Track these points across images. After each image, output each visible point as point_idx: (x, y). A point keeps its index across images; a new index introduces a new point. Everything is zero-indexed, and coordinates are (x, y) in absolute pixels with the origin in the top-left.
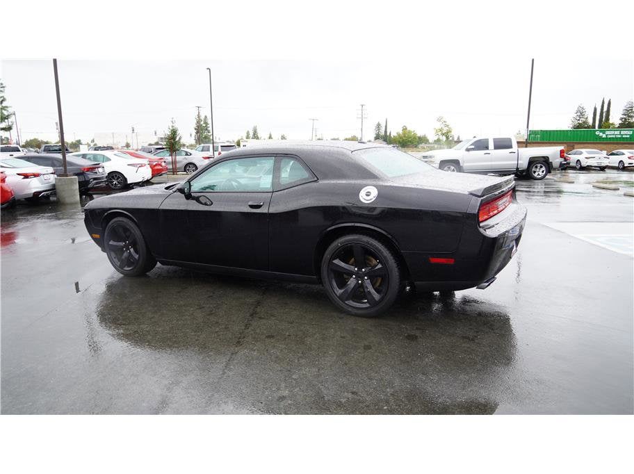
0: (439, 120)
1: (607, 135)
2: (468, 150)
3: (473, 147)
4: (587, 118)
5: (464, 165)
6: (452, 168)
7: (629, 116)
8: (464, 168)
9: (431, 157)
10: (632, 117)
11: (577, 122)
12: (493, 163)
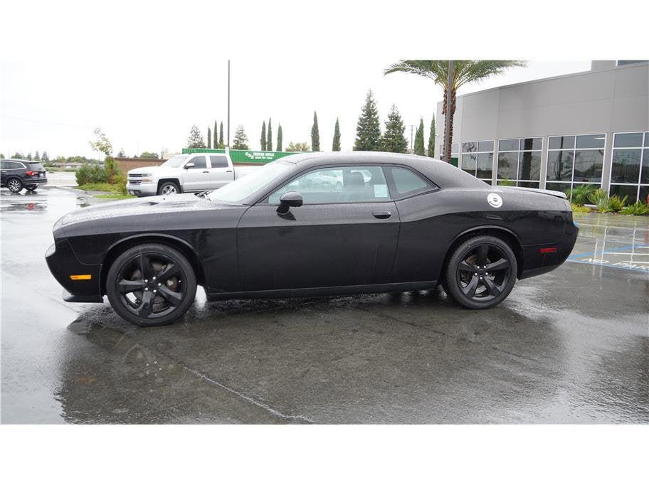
0: (96, 132)
1: (254, 157)
2: (186, 168)
3: (193, 164)
4: (201, 139)
5: (184, 184)
6: (172, 188)
7: (241, 139)
8: (184, 188)
9: (145, 175)
10: (243, 140)
11: (192, 142)
12: (212, 182)
